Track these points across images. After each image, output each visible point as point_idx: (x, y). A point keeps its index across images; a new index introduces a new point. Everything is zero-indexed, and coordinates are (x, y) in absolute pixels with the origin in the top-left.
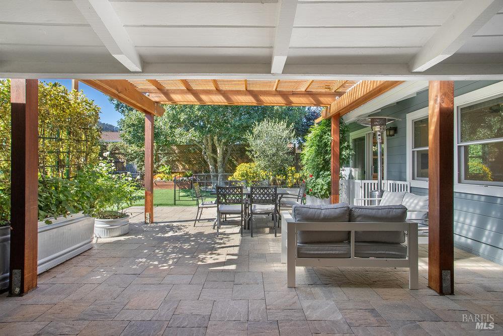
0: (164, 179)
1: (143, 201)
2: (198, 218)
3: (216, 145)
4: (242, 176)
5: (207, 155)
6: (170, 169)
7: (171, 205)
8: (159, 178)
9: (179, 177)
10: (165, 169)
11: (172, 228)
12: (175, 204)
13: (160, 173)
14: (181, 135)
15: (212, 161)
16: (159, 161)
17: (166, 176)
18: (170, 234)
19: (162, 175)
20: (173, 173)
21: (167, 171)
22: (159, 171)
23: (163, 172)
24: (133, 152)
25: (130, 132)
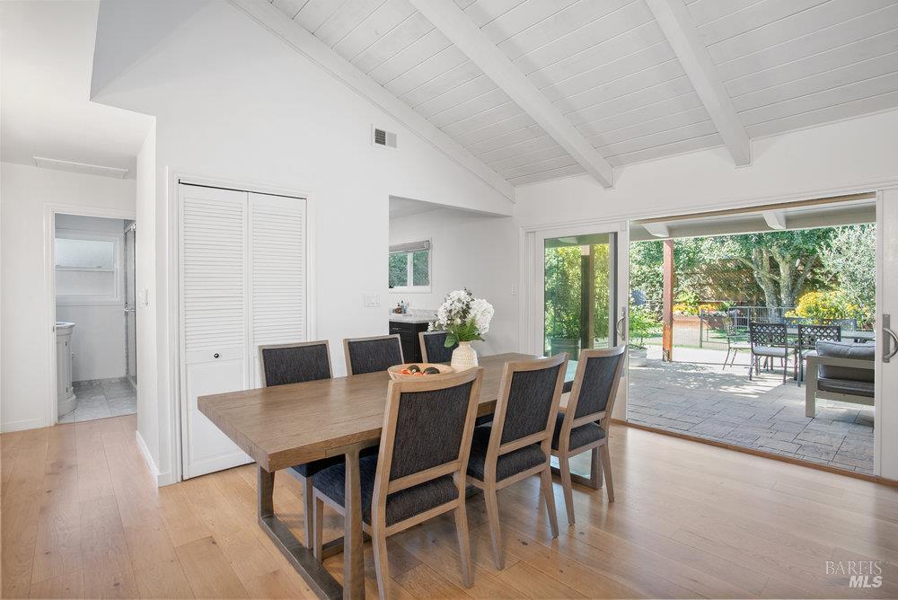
0: (686, 313)
1: (660, 340)
2: (729, 362)
3: (778, 260)
4: (809, 311)
5: (762, 274)
6: (696, 297)
7: (696, 347)
8: (680, 311)
9: (711, 309)
10: (687, 298)
11: (696, 368)
12: (701, 347)
13: (680, 303)
14: (711, 249)
15: (771, 286)
16: (678, 286)
17: (689, 308)
18: (692, 371)
19: (683, 306)
20: (700, 303)
21: (692, 301)
22: (677, 300)
23: (684, 302)
24: (639, 273)
25: (640, 251)
